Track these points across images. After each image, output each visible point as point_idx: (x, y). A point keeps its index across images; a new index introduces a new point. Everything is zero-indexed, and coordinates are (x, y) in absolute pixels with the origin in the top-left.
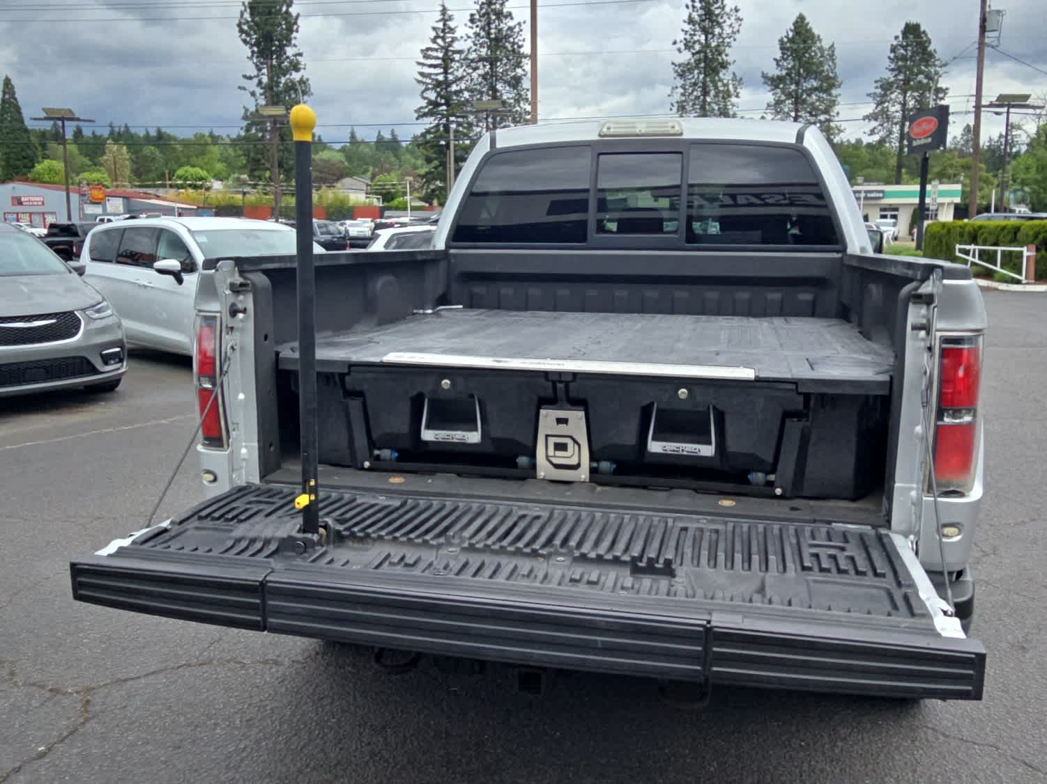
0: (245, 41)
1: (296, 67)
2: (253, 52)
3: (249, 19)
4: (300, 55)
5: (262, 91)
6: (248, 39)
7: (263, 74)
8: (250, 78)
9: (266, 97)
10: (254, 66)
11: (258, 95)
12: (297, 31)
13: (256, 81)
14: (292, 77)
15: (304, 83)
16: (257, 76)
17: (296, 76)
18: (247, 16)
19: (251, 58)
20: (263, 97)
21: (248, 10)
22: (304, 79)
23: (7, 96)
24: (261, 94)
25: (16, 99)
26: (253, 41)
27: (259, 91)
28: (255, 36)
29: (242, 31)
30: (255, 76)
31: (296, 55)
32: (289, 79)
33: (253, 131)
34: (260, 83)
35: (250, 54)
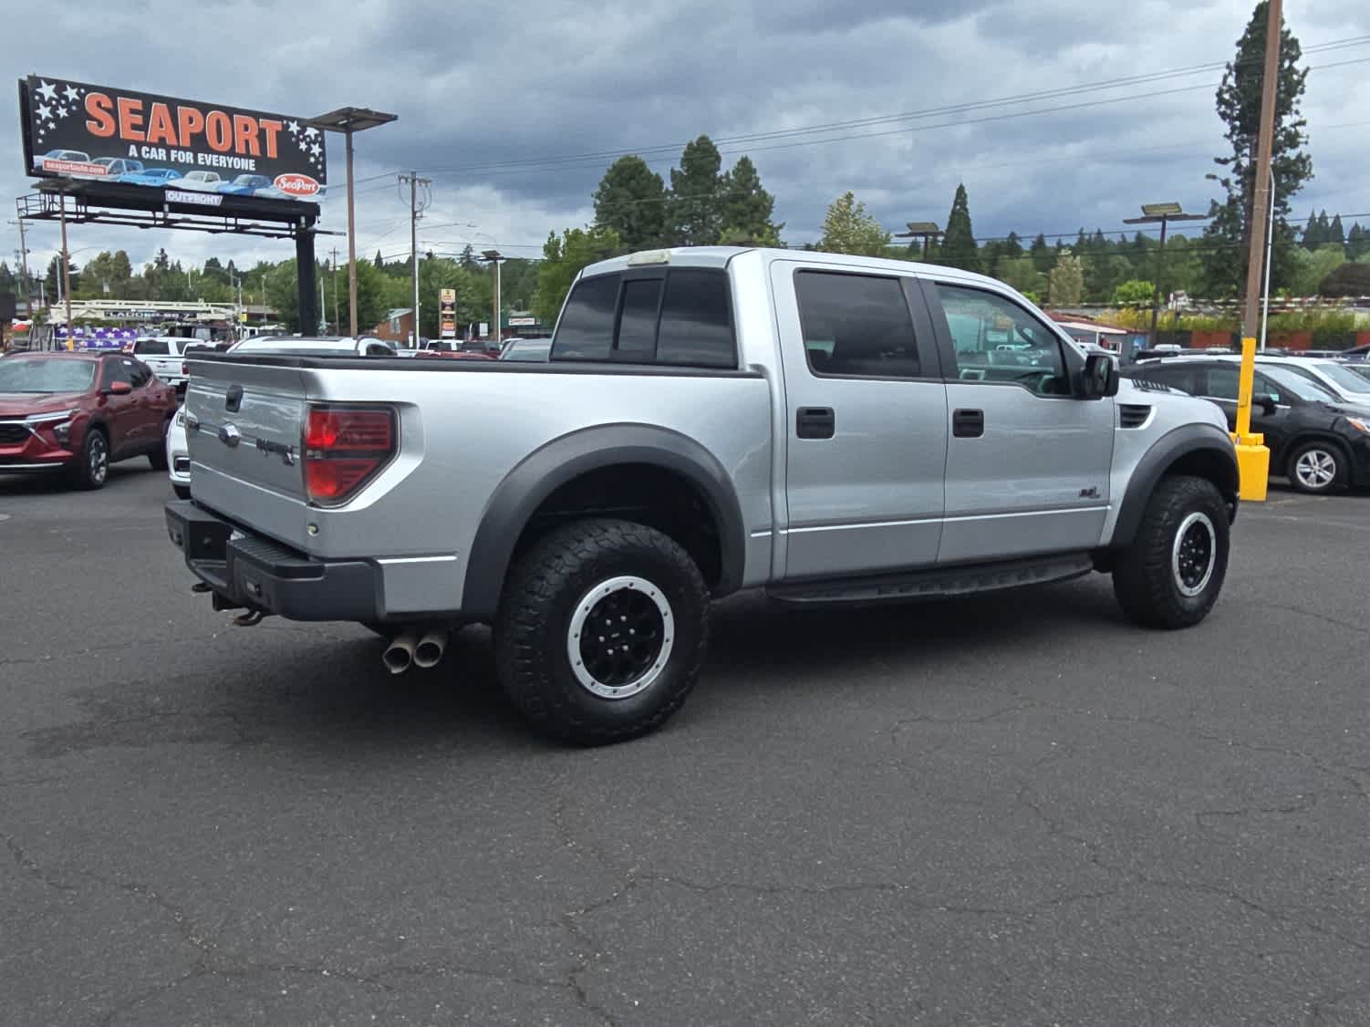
0: (1224, 116)
1: (1292, 140)
2: (1233, 128)
3: (1234, 85)
4: (1302, 123)
5: (1239, 178)
6: (1229, 111)
7: (1243, 156)
8: (1225, 162)
9: (1243, 186)
10: (1232, 146)
11: (1232, 183)
12: (1302, 92)
13: (1232, 165)
14: (1286, 155)
15: (1304, 161)
16: (1235, 159)
17: (1291, 154)
18: (1231, 81)
19: (1229, 137)
20: (1239, 186)
21: (1234, 73)
22: (1304, 156)
23: (958, 207)
24: (1237, 183)
25: (966, 210)
26: (1236, 113)
27: (1234, 178)
28: (1239, 107)
29: (1221, 101)
30: (1233, 159)
31: (1294, 126)
32: (1282, 158)
33: (1221, 231)
34: (1238, 166)
35: (1228, 132)
